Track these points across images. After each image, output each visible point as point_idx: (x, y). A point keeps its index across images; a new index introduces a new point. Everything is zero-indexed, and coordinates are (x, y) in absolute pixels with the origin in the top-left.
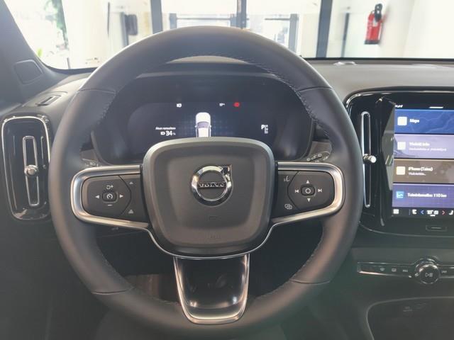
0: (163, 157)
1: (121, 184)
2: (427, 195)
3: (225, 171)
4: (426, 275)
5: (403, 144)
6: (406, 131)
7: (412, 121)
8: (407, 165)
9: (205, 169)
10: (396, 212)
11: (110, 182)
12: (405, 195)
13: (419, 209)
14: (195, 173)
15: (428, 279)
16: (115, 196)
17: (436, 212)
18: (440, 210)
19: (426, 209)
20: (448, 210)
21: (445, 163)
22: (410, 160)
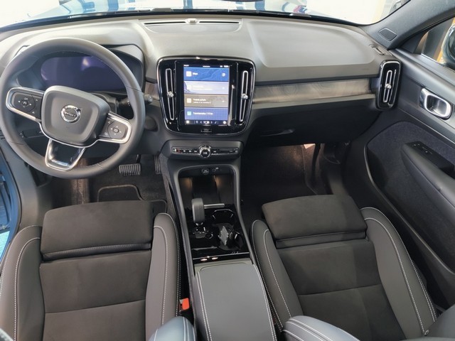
0: (52, 96)
1: (31, 99)
2: (203, 114)
3: (79, 110)
4: (204, 153)
5: (190, 86)
6: (191, 79)
7: (194, 74)
8: (192, 98)
9: (69, 106)
10: (188, 122)
11: (26, 97)
12: (192, 113)
13: (199, 121)
14: (64, 107)
15: (206, 156)
16: (28, 104)
17: (208, 122)
18: (210, 121)
19: (203, 121)
20: (214, 121)
21: (211, 97)
22: (194, 95)
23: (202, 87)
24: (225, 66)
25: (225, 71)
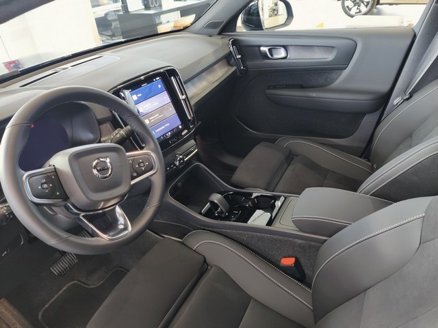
4: (180, 162)
5: (142, 108)
6: (137, 102)
7: (139, 95)
8: (148, 118)
13: (163, 136)
17: (170, 133)
18: (170, 131)
19: (165, 134)
20: (173, 130)
21: (161, 109)
22: (148, 115)
23: (150, 104)
24: (157, 79)
25: (158, 83)
